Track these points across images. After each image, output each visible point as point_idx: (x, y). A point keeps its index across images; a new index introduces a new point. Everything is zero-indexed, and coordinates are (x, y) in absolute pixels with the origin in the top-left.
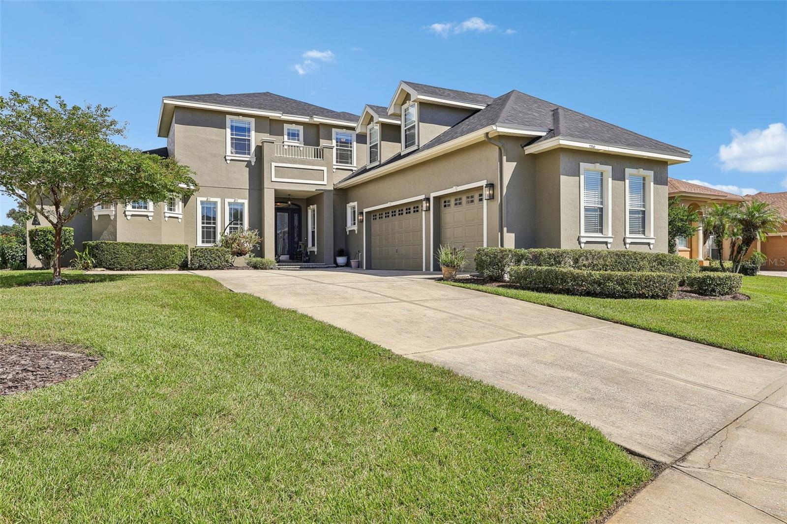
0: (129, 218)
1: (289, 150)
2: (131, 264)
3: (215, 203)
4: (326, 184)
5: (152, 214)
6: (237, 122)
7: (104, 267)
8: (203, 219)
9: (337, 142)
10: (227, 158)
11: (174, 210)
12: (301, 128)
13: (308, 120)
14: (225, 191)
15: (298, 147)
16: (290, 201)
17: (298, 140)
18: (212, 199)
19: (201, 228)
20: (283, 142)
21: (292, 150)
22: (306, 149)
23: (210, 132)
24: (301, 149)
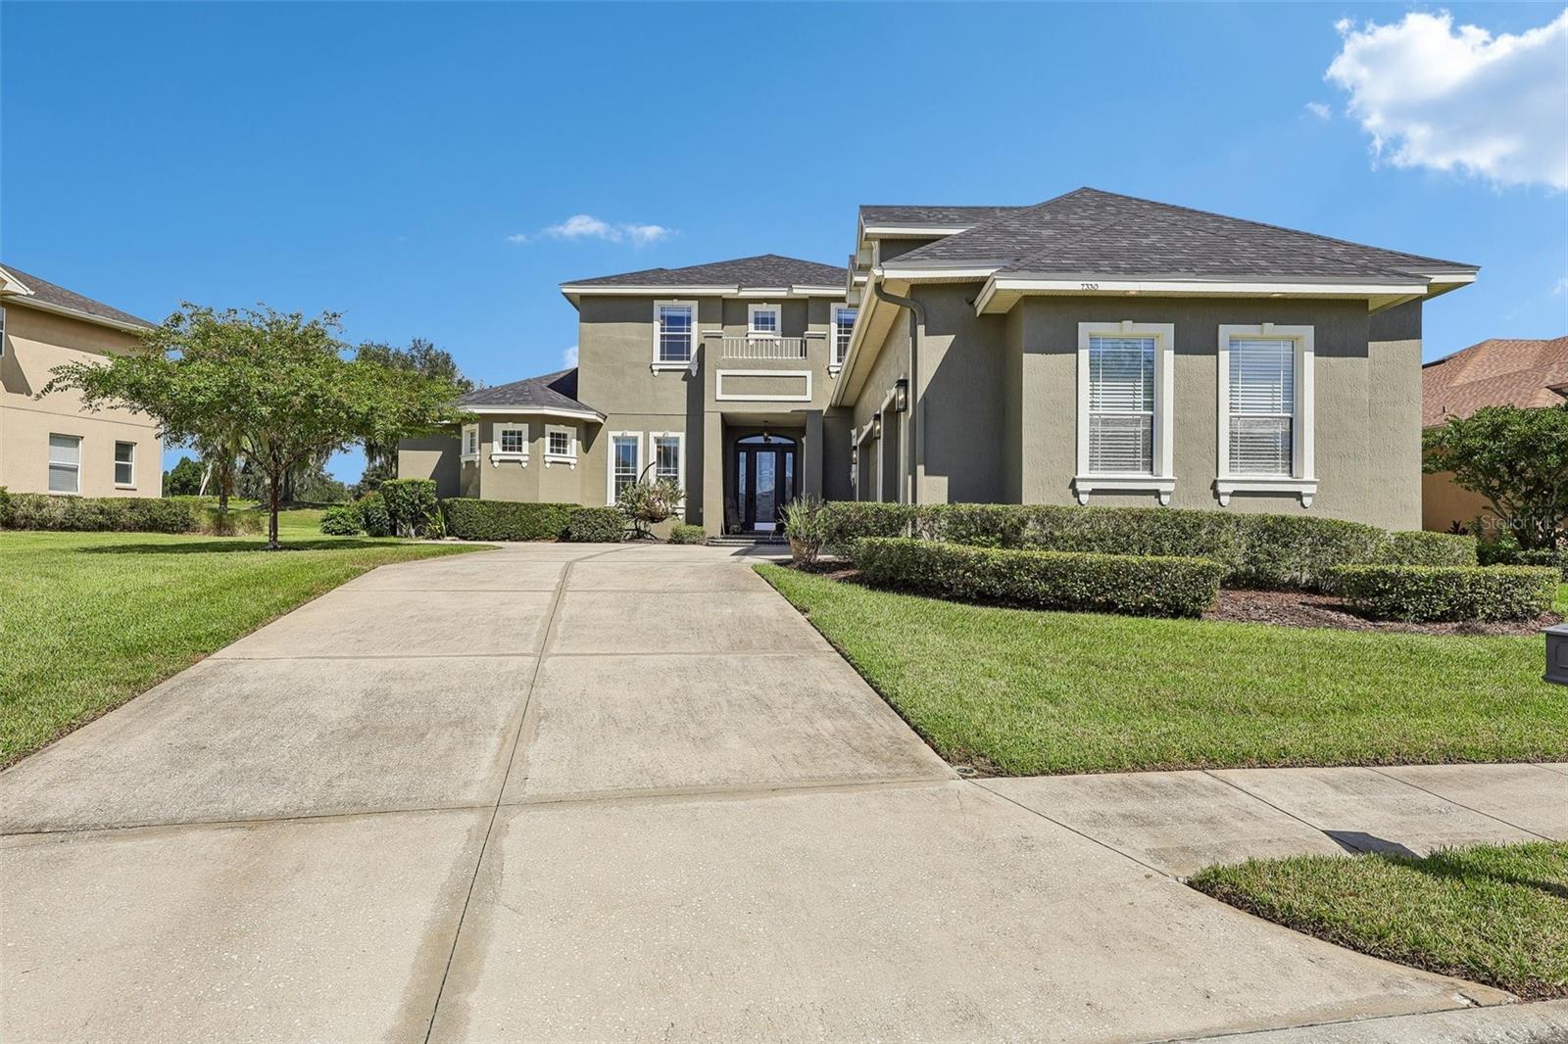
0: (496, 464)
1: (757, 347)
2: (487, 531)
3: (635, 439)
4: (810, 399)
5: (526, 458)
6: (669, 309)
7: (457, 536)
8: (617, 464)
9: (840, 325)
10: (654, 367)
11: (564, 452)
12: (777, 308)
13: (785, 294)
14: (647, 419)
15: (772, 340)
16: (767, 431)
17: (773, 329)
18: (630, 434)
19: (614, 478)
20: (747, 336)
21: (762, 345)
22: (786, 343)
23: (629, 330)
24: (778, 343)
